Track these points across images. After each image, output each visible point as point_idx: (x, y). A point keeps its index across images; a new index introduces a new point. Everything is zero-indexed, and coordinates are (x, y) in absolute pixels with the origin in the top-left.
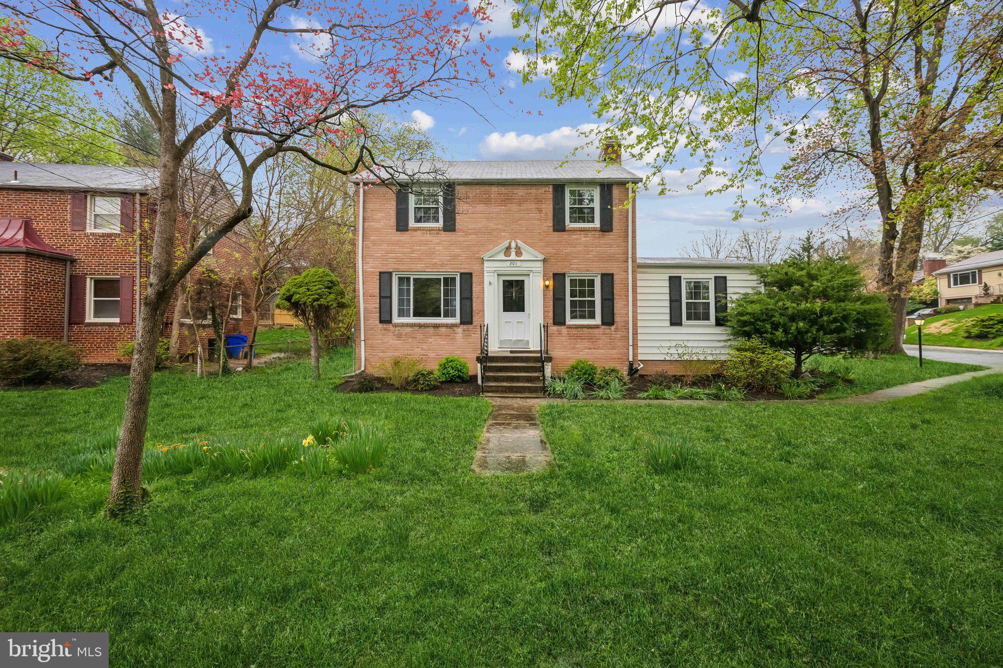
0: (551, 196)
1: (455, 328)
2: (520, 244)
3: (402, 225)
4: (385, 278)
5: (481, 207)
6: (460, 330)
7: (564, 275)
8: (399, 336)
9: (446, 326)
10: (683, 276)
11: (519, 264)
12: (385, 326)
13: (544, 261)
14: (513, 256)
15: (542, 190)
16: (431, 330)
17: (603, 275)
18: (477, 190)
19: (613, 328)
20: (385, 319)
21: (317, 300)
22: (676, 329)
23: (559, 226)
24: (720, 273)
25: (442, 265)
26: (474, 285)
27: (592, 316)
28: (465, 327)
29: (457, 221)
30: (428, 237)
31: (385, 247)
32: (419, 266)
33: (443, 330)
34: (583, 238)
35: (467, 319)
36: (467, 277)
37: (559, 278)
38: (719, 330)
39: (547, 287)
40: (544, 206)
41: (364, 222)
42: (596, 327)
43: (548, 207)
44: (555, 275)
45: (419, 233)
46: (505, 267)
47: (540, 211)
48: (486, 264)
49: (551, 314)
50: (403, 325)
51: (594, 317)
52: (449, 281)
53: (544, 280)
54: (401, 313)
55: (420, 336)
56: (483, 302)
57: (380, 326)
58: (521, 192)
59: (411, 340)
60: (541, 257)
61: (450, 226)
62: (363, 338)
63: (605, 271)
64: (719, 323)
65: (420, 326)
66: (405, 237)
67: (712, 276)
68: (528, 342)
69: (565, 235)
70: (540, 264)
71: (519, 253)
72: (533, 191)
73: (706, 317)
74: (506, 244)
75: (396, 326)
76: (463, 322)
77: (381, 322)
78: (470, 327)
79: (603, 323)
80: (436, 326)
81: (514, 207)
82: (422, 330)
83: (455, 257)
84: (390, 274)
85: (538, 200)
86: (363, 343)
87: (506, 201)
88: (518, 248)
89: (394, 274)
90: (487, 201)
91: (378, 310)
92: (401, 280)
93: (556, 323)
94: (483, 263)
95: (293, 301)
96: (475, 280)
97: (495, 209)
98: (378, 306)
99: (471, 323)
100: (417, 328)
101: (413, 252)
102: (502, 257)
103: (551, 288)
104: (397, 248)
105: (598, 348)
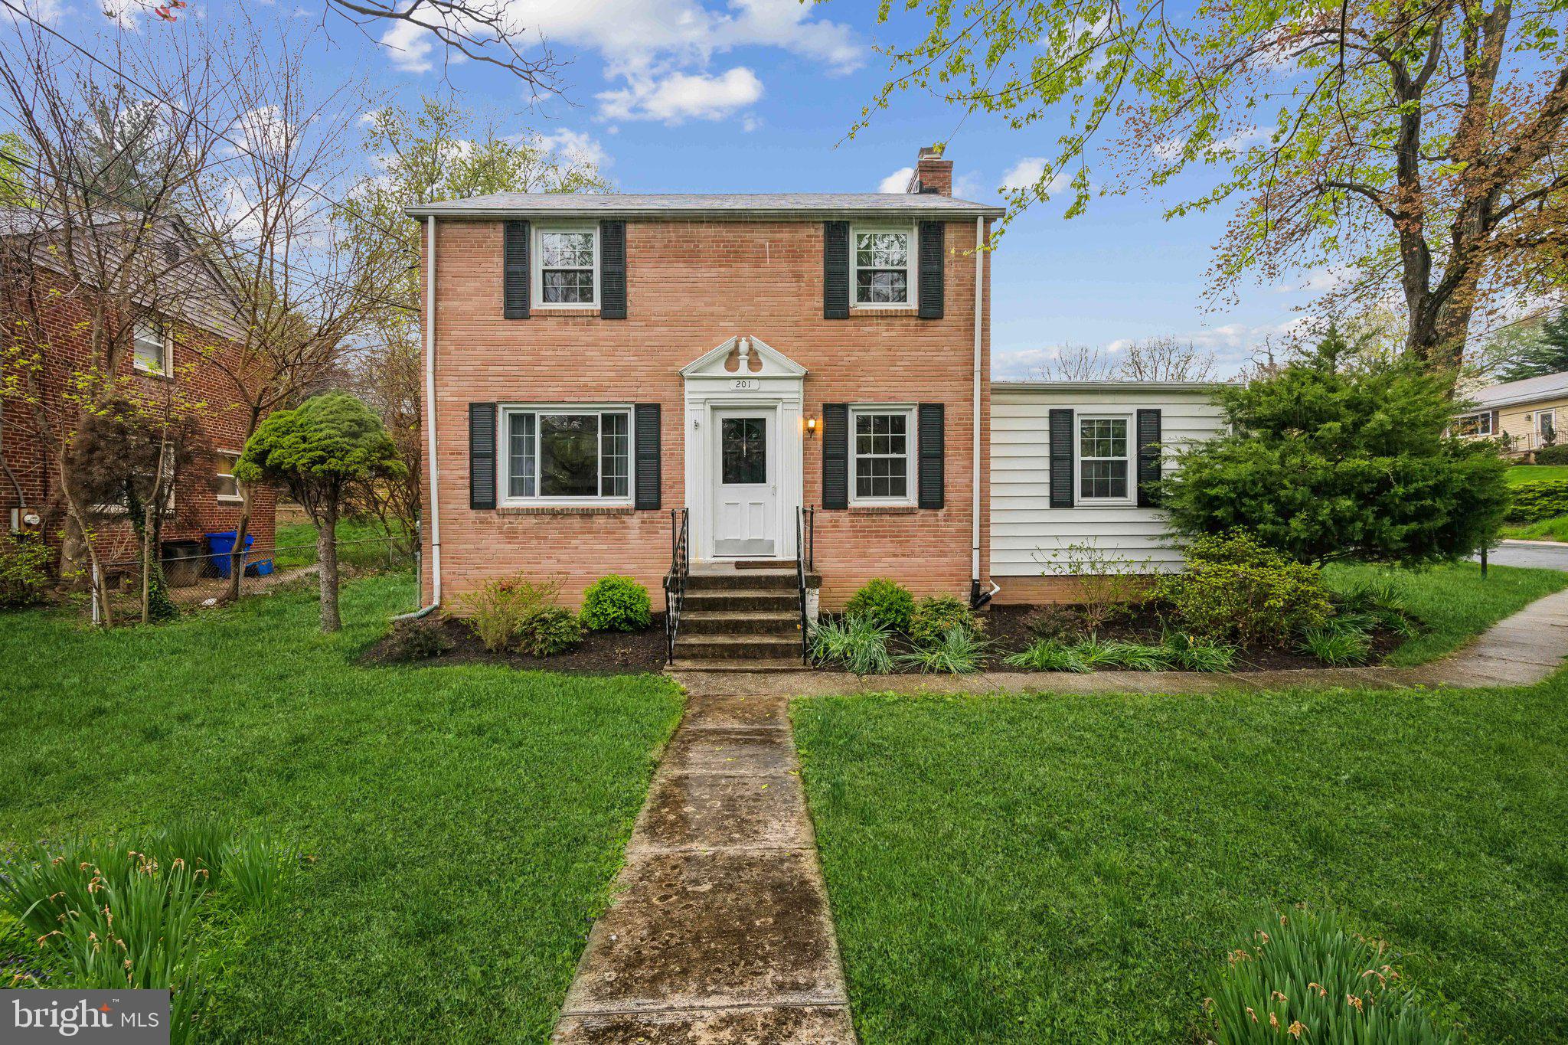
0: (820, 246)
1: (625, 518)
2: (758, 344)
3: (516, 306)
4: (481, 415)
5: (680, 269)
6: (635, 521)
7: (844, 407)
8: (511, 535)
9: (608, 513)
10: (1077, 410)
11: (755, 384)
12: (482, 514)
13: (807, 378)
14: (743, 370)
15: (804, 233)
16: (576, 522)
17: (923, 408)
18: (672, 233)
19: (941, 513)
20: (482, 500)
21: (322, 460)
22: (1062, 515)
23: (836, 307)
24: (1149, 403)
25: (600, 389)
26: (664, 429)
27: (900, 489)
28: (646, 515)
29: (630, 297)
30: (571, 332)
31: (480, 351)
32: (553, 391)
33: (601, 521)
34: (884, 333)
35: (650, 499)
36: (650, 414)
37: (835, 413)
38: (1147, 515)
39: (811, 431)
40: (805, 267)
41: (436, 300)
42: (909, 512)
43: (815, 269)
44: (828, 408)
45: (551, 323)
46: (725, 391)
47: (798, 276)
48: (689, 386)
49: (818, 487)
50: (519, 513)
51: (904, 494)
52: (613, 422)
53: (806, 419)
54: (516, 488)
55: (553, 534)
56: (682, 464)
57: (473, 514)
58: (761, 237)
59: (534, 542)
60: (801, 371)
61: (615, 307)
62: (436, 540)
63: (925, 400)
64: (1146, 501)
65: (554, 513)
66: (521, 331)
67: (1133, 410)
68: (771, 544)
69: (849, 326)
70: (797, 386)
71: (754, 363)
72: (785, 235)
73: (1120, 491)
74: (728, 344)
75: (505, 513)
76: (640, 506)
77: (474, 505)
78: (659, 514)
79: (923, 505)
80: (587, 514)
81: (746, 269)
82: (559, 521)
83: (624, 373)
84: (493, 407)
85: (795, 255)
86: (436, 550)
87: (733, 255)
88: (753, 352)
89: (500, 408)
90: (692, 257)
91: (467, 482)
92: (516, 420)
93: (827, 505)
94: (682, 385)
95: (268, 462)
96: (665, 417)
97: (706, 273)
98: (467, 473)
99: (657, 506)
100: (547, 519)
101: (538, 361)
102: (721, 370)
103: (819, 433)
104: (506, 354)
105: (912, 555)
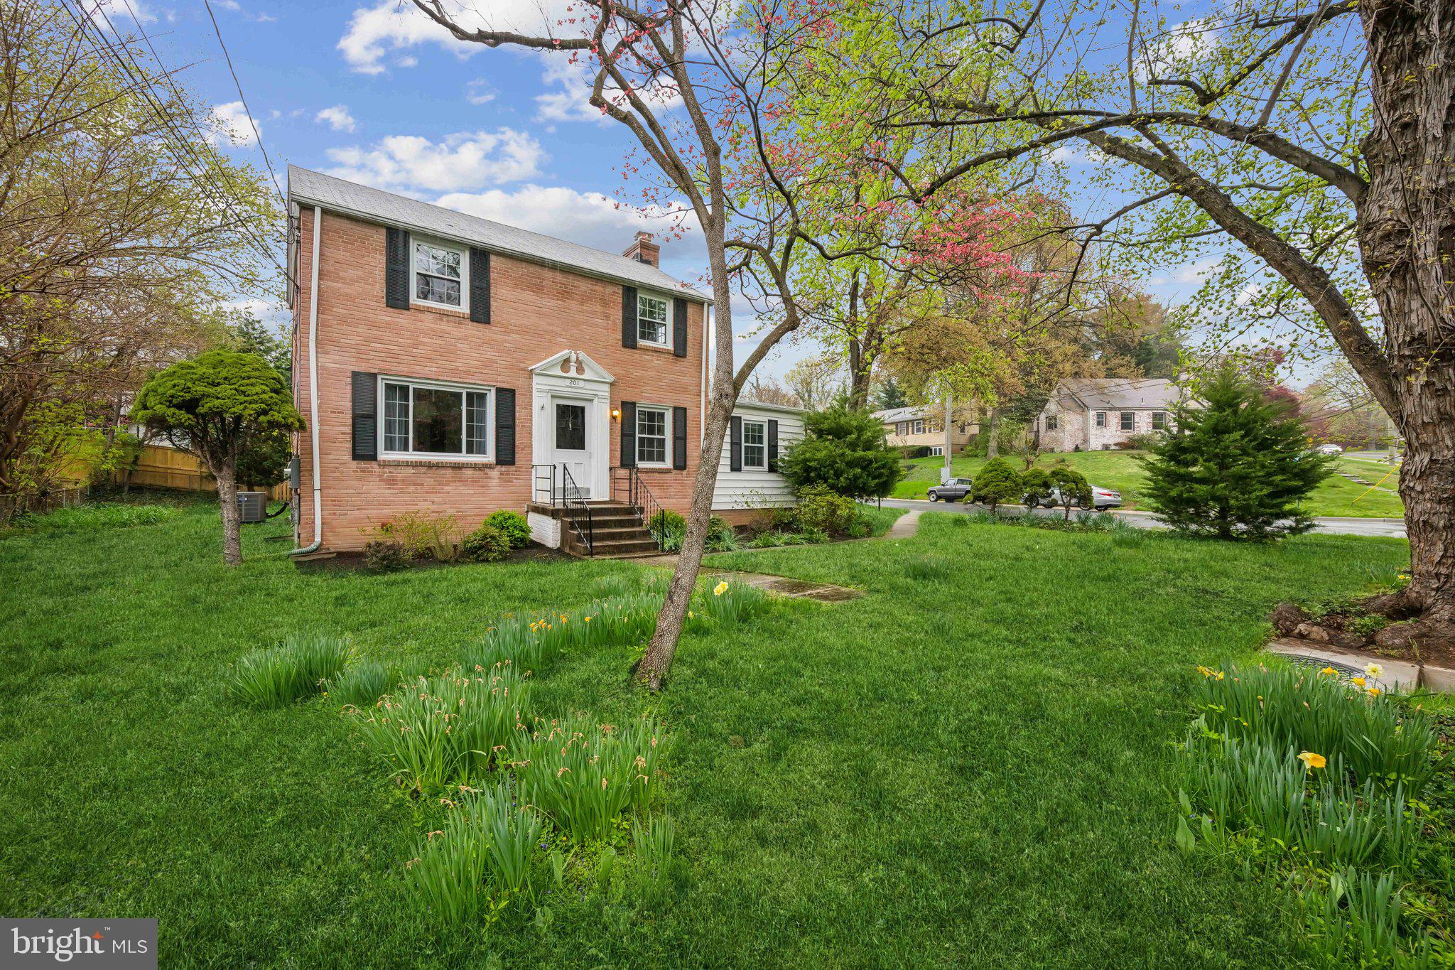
0: (620, 300)
1: (487, 471)
2: (582, 356)
3: (396, 297)
4: (362, 383)
5: (529, 296)
6: (495, 473)
7: (634, 404)
8: (391, 482)
9: (475, 467)
10: (744, 417)
11: (581, 384)
12: (363, 464)
13: (612, 384)
14: (573, 373)
15: (610, 289)
16: (449, 473)
17: (675, 409)
18: (524, 269)
19: (685, 472)
20: (363, 450)
22: (736, 475)
23: (629, 342)
24: (774, 416)
25: (468, 373)
26: (517, 408)
27: (661, 458)
28: (504, 469)
29: (493, 309)
30: (444, 326)
31: (362, 329)
32: (430, 370)
33: (469, 472)
34: (657, 362)
35: (507, 455)
36: (507, 398)
37: (628, 407)
38: (773, 477)
39: (614, 418)
40: (611, 311)
41: (320, 279)
42: (667, 471)
43: (617, 314)
44: (624, 403)
45: (428, 317)
46: (563, 387)
47: (607, 317)
48: (536, 379)
49: (618, 454)
50: (398, 464)
51: (663, 460)
52: (477, 399)
53: (612, 410)
54: (390, 446)
55: (428, 482)
56: (531, 434)
57: (354, 464)
58: (584, 286)
59: (412, 488)
60: (611, 379)
61: (481, 312)
62: (317, 485)
63: (678, 405)
64: (772, 469)
65: (430, 466)
66: (402, 319)
67: (766, 419)
68: (588, 490)
69: (636, 355)
70: (607, 388)
71: (580, 370)
72: (599, 288)
73: (760, 464)
74: (565, 353)
75: (386, 464)
76: (500, 462)
77: (356, 457)
78: (512, 468)
79: (676, 467)
80: (458, 467)
81: (574, 305)
82: (431, 473)
83: (489, 363)
84: (374, 376)
85: (605, 303)
86: (317, 494)
87: (565, 294)
88: (578, 362)
89: (379, 377)
90: (538, 289)
91: (349, 437)
92: (390, 388)
93: (623, 465)
94: (531, 378)
96: (518, 400)
97: (549, 303)
98: (349, 429)
99: (512, 463)
100: (423, 470)
101: (417, 345)
102: (558, 372)
103: (619, 419)
104: (387, 336)
105: (670, 497)
